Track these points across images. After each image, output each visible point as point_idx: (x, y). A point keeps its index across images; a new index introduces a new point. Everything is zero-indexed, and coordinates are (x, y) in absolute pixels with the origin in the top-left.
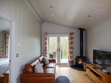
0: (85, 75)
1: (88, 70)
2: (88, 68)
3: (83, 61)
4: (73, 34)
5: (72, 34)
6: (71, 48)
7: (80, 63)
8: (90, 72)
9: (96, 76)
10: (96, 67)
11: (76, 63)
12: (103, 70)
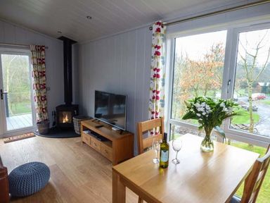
0: (78, 144)
1: (86, 132)
2: (85, 129)
3: (73, 115)
4: (43, 50)
5: (40, 49)
6: (41, 87)
7: (66, 120)
8: (89, 137)
9: (102, 141)
10: (101, 124)
11: (54, 124)
12: (113, 128)
